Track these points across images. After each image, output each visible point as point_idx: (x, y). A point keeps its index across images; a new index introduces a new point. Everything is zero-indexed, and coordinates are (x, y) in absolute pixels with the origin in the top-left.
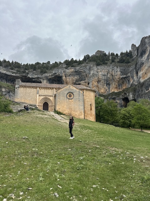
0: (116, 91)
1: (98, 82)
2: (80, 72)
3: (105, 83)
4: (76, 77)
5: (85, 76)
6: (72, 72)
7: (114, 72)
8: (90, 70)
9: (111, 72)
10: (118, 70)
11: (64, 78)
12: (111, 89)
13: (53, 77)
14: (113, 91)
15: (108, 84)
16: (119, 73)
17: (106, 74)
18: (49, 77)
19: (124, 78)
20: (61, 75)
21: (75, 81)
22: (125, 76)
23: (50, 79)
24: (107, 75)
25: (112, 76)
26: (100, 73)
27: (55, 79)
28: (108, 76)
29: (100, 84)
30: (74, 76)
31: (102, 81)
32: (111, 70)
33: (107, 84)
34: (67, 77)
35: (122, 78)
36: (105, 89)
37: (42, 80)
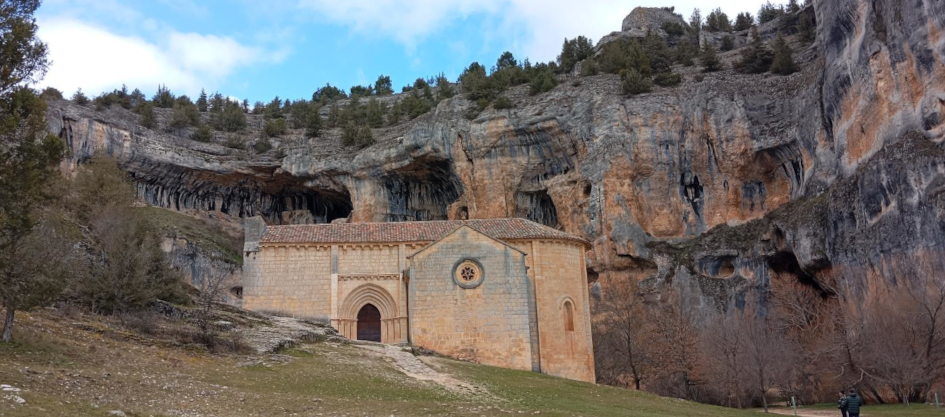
0: (734, 222)
1: (633, 178)
2: (542, 130)
3: (671, 184)
4: (523, 160)
5: (570, 151)
6: (500, 136)
7: (717, 123)
8: (591, 120)
9: (697, 126)
10: (738, 114)
11: (460, 166)
12: (705, 210)
13: (407, 162)
14: (717, 220)
15: (693, 188)
16: (741, 127)
17: (675, 136)
18: (387, 167)
19: (772, 151)
20: (444, 153)
21: (517, 180)
22: (772, 142)
23: (392, 174)
24: (683, 139)
25: (710, 142)
26: (644, 134)
27: (420, 174)
28: (688, 145)
29: (645, 188)
30: (513, 153)
31: (656, 175)
32: (698, 114)
33: (685, 188)
34: (477, 162)
35: (760, 153)
36: (676, 211)
37: (350, 184)
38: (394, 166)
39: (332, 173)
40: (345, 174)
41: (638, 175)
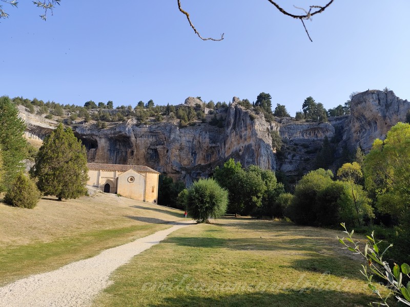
0: (203, 164)
1: (179, 150)
2: (157, 133)
3: (189, 152)
4: (151, 140)
5: (164, 139)
6: (146, 132)
7: (202, 138)
8: (170, 133)
9: (197, 138)
10: (207, 136)
11: (133, 139)
12: (197, 160)
13: (116, 135)
14: (199, 163)
15: (194, 154)
16: (207, 140)
17: (191, 140)
18: (110, 136)
19: (214, 147)
20: (128, 135)
21: (149, 145)
22: (214, 145)
23: (111, 138)
24: (193, 141)
25: (200, 143)
26: (184, 139)
27: (120, 139)
28: (194, 143)
29: (182, 153)
30: (148, 137)
31: (185, 149)
32: (198, 135)
33: (192, 153)
34: (138, 138)
35: (211, 147)
36: (189, 159)
37: (98, 139)
38: (112, 136)
39: (92, 135)
40: (97, 136)
41: (181, 149)
